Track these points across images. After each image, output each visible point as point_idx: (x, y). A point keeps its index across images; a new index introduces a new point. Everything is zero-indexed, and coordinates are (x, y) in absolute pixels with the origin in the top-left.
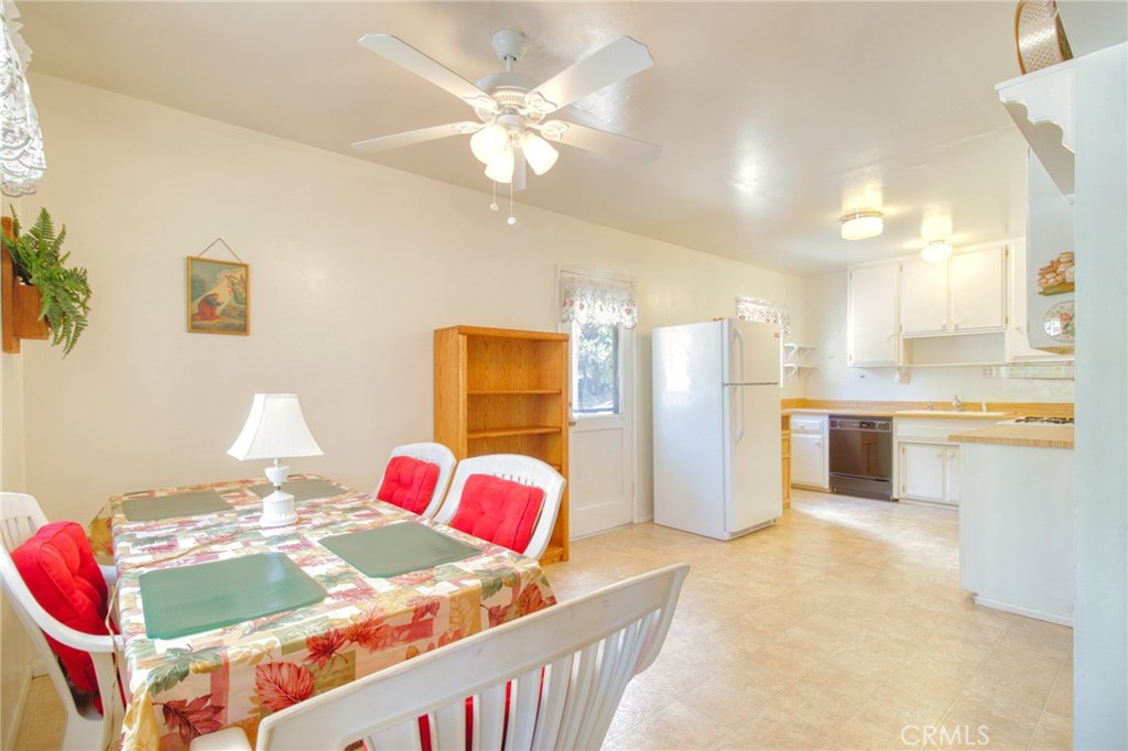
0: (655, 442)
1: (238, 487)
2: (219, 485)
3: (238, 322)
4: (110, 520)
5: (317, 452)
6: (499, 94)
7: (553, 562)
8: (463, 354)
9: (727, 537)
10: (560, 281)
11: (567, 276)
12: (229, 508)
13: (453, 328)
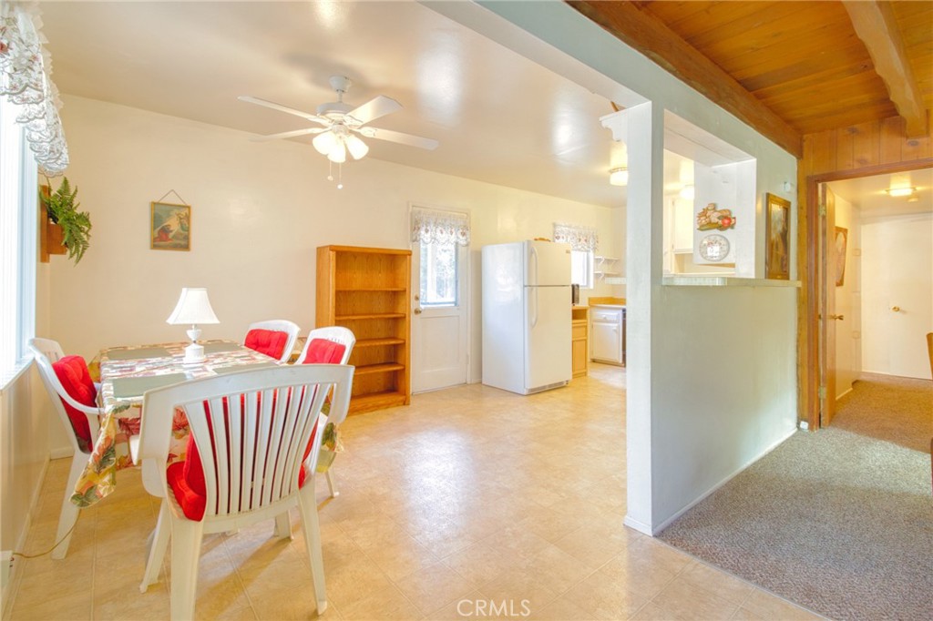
0: (483, 327)
1: (179, 345)
2: (167, 345)
3: (183, 243)
4: (99, 364)
5: (216, 321)
6: (329, 115)
7: (398, 405)
8: (333, 264)
9: (525, 392)
10: (411, 214)
11: (417, 209)
12: (170, 355)
13: (327, 246)
